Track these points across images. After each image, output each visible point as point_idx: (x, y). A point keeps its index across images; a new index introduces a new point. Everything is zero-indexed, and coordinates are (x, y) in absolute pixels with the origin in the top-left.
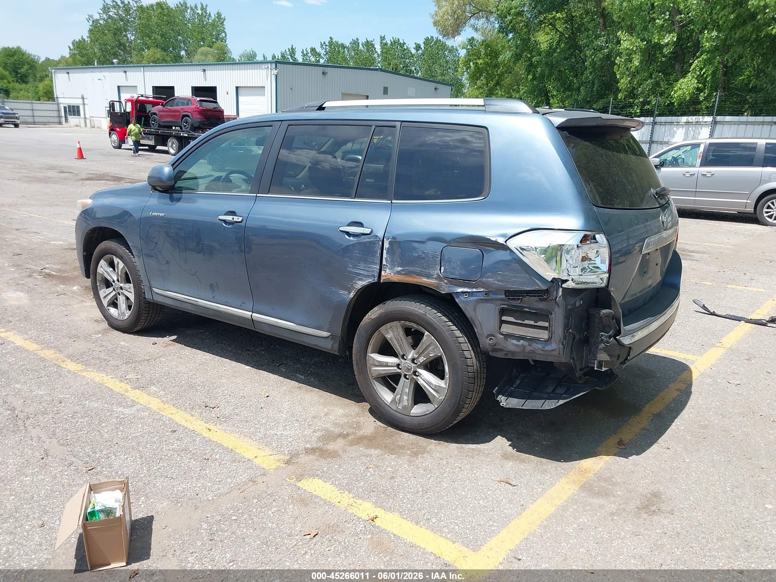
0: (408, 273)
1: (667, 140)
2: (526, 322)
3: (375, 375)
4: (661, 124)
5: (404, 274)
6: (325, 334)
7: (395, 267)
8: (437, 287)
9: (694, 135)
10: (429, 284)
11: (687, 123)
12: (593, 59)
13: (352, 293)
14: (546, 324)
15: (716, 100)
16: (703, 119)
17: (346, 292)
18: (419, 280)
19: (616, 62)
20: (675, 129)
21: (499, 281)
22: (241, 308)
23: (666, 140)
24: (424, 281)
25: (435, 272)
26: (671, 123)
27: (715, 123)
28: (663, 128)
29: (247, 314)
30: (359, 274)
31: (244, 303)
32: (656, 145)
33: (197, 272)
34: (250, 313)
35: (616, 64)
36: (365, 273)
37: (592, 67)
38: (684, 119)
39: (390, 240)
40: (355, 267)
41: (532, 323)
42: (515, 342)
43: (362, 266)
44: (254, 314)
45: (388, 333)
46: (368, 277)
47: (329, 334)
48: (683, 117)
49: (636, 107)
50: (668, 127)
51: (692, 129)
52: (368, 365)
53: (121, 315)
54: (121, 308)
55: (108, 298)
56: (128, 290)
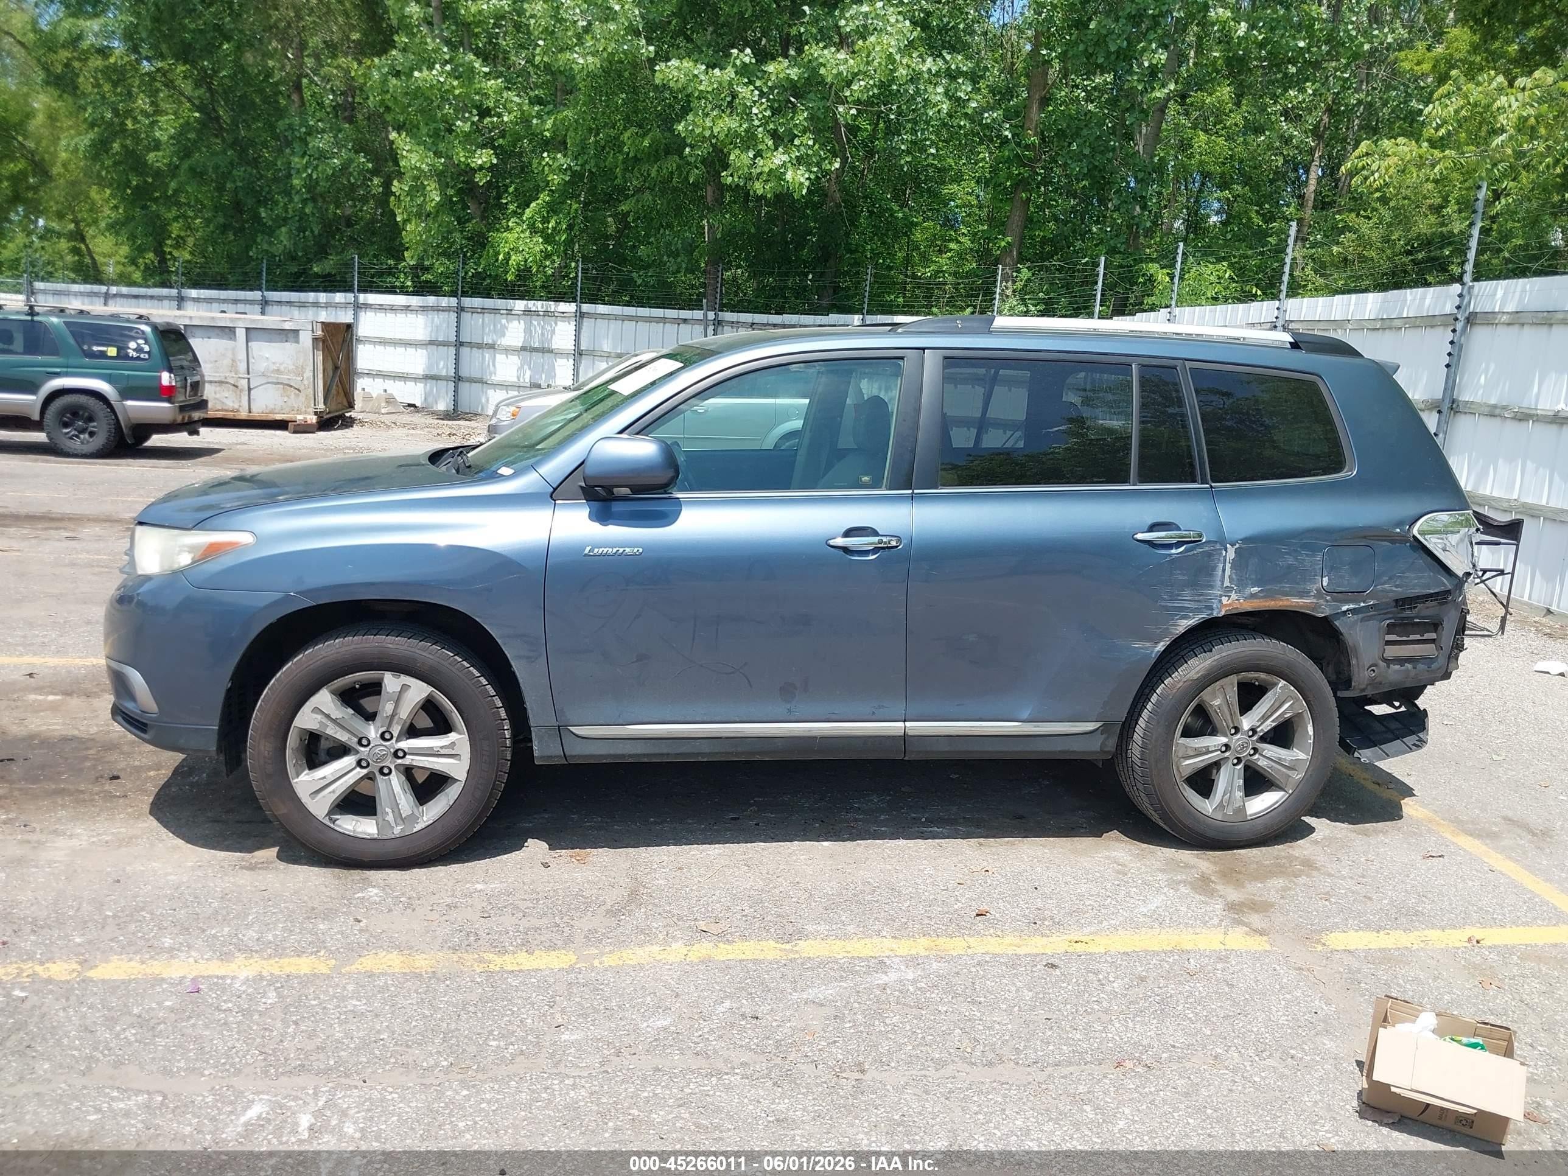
0: (1268, 595)
1: (490, 342)
2: (1412, 637)
3: (1186, 773)
4: (473, 310)
5: (1262, 597)
6: (1090, 726)
7: (1246, 585)
8: (1313, 609)
9: (543, 334)
10: (1302, 607)
11: (527, 312)
12: (310, 176)
13: (1162, 644)
14: (1433, 636)
15: (577, 276)
16: (557, 306)
17: (1148, 644)
18: (1285, 603)
19: (393, 189)
20: (504, 321)
21: (1397, 586)
22: (874, 717)
23: (488, 340)
24: (1295, 602)
25: (1313, 588)
26: (495, 311)
27: (580, 316)
28: (478, 319)
29: (895, 727)
30: (1182, 609)
31: (880, 707)
32: (468, 349)
33: (746, 664)
34: (901, 724)
35: (393, 194)
36: (1193, 605)
37: (308, 192)
38: (520, 305)
39: (1237, 546)
40: (1173, 597)
41: (1418, 637)
42: (1397, 667)
43: (1187, 593)
44: (908, 724)
45: (1215, 698)
46: (1198, 610)
47: (1099, 724)
48: (517, 302)
49: (402, 275)
50: (488, 317)
51: (539, 324)
52: (1175, 759)
53: (393, 824)
54: (398, 805)
55: (333, 792)
56: (443, 752)
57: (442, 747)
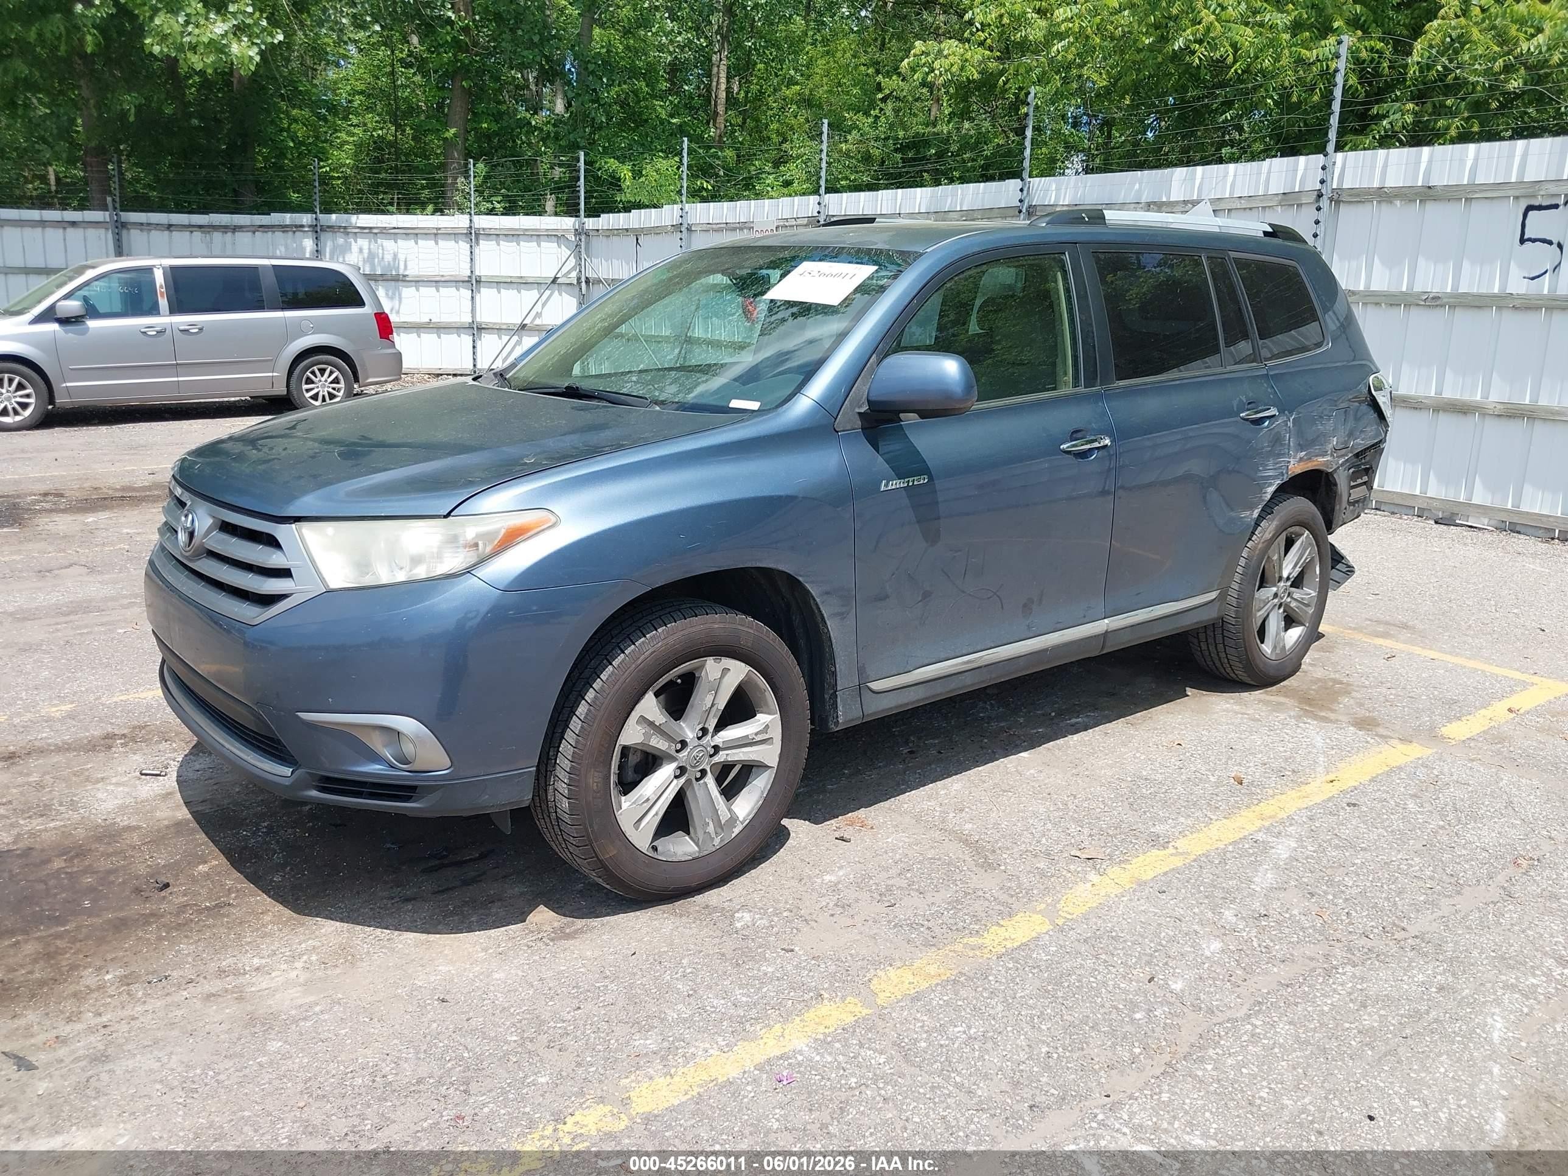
0: (1308, 457)
2: (1358, 482)
3: (1259, 624)
5: (1306, 460)
6: (1213, 595)
7: (1298, 451)
8: (1328, 466)
10: (1323, 465)
13: (1257, 511)
14: (1366, 478)
17: (1249, 513)
18: (1316, 463)
21: (1362, 439)
24: (1320, 461)
25: (1329, 448)
30: (1269, 477)
31: (1089, 609)
34: (1106, 621)
36: (1274, 473)
39: (1294, 416)
40: (1264, 468)
43: (1271, 463)
45: (1275, 553)
46: (1277, 477)
47: (1218, 592)
52: (1254, 613)
53: (713, 835)
54: (717, 811)
55: (656, 814)
56: (758, 738)
57: (756, 734)
